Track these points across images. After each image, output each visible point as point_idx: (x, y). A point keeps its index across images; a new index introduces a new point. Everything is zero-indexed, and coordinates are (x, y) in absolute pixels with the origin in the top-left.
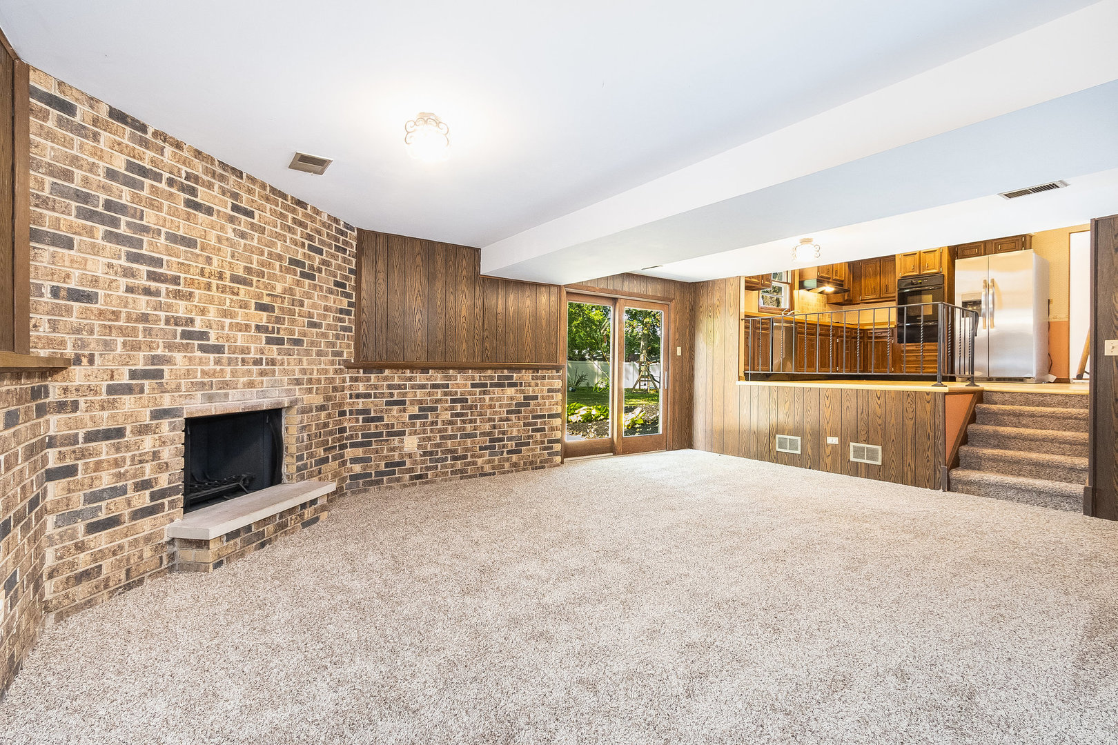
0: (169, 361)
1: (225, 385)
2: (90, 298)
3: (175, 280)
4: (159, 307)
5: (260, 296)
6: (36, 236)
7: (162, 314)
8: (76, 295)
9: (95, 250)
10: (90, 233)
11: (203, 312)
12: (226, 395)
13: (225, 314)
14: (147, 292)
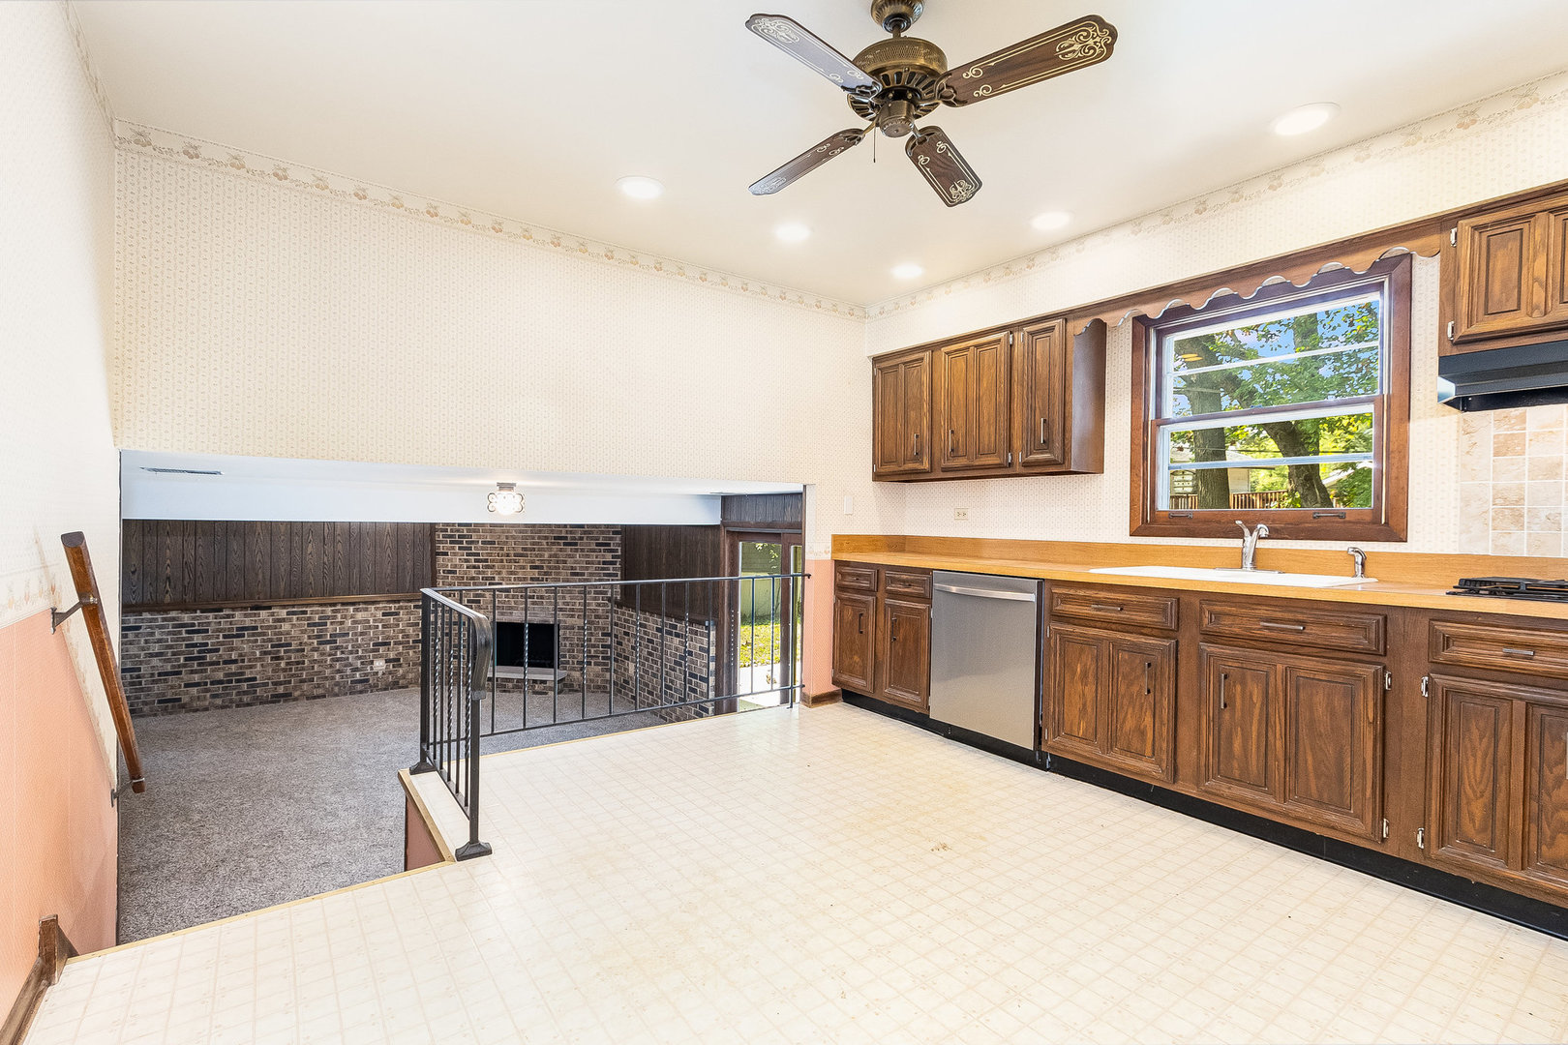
0: (483, 596)
1: (511, 608)
2: (454, 572)
3: (486, 561)
4: (479, 573)
5: (533, 562)
6: (439, 554)
7: (481, 576)
8: (450, 572)
9: (455, 554)
10: (453, 548)
11: (499, 573)
12: (511, 613)
13: (512, 573)
14: (474, 567)
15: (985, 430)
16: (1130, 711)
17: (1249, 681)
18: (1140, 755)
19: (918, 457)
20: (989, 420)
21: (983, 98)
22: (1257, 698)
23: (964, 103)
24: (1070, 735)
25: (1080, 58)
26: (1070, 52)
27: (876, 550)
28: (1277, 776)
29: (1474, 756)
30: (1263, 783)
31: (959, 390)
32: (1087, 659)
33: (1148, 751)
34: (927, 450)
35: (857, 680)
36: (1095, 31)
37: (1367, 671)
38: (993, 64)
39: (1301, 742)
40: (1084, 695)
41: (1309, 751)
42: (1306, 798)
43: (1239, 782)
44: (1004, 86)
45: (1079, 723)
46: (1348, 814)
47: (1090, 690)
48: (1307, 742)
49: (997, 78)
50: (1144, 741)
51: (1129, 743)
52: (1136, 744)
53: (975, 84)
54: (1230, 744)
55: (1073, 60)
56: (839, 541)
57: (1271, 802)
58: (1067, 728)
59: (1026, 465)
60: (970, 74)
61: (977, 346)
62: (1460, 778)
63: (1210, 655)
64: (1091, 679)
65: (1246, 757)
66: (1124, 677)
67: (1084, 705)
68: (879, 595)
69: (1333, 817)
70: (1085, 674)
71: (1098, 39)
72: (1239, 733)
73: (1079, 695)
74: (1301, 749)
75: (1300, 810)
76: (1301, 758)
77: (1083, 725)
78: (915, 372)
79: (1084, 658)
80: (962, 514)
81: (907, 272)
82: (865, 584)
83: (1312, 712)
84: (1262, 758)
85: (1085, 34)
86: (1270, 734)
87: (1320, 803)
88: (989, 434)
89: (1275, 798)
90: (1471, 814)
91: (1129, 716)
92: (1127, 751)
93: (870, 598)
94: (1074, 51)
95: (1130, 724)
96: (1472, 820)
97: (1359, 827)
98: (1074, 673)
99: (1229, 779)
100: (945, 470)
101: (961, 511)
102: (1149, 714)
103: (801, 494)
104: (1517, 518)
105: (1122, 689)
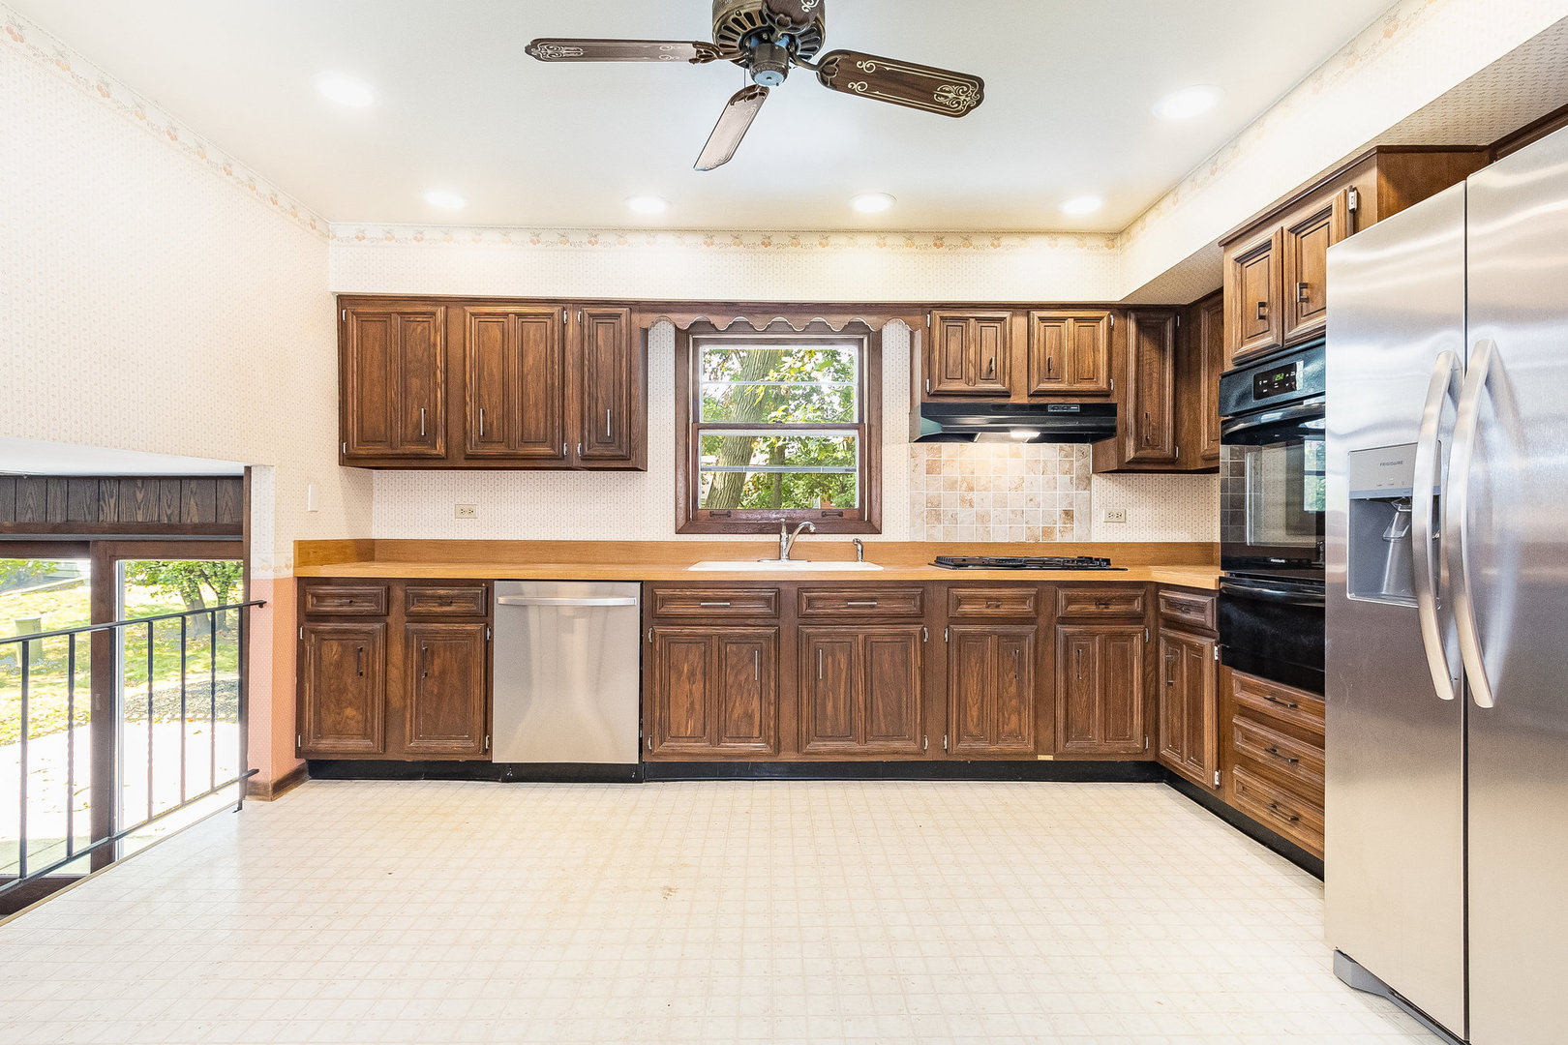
15: (531, 413)
16: (739, 698)
17: (838, 651)
18: (748, 738)
19: (429, 439)
20: (536, 404)
21: (852, 92)
22: (843, 666)
23: (834, 86)
24: (677, 738)
25: (945, 105)
26: (943, 96)
27: (345, 560)
28: (860, 725)
29: (973, 676)
30: (850, 734)
31: (494, 363)
32: (695, 656)
33: (756, 733)
34: (441, 431)
35: (351, 742)
36: (972, 92)
37: (915, 629)
38: (888, 69)
39: (874, 693)
40: (691, 693)
41: (879, 699)
42: (877, 738)
43: (832, 738)
44: (877, 93)
45: (687, 723)
46: (905, 739)
47: (698, 688)
48: (878, 692)
49: (877, 82)
50: (752, 724)
51: (738, 729)
52: (744, 729)
53: (859, 76)
54: (824, 708)
55: (941, 104)
56: (307, 551)
57: (855, 746)
58: (674, 732)
59: (585, 458)
60: (864, 66)
61: (519, 315)
62: (966, 695)
63: (808, 636)
64: (699, 676)
65: (837, 719)
66: (733, 668)
67: (692, 703)
68: (390, 620)
69: (897, 745)
70: (692, 673)
71: (968, 99)
72: (831, 698)
73: (686, 695)
74: (874, 698)
75: (874, 745)
76: (875, 708)
77: (691, 723)
78: (419, 329)
79: (691, 657)
80: (467, 512)
81: (444, 200)
82: (367, 607)
83: (881, 668)
84: (848, 712)
85: (965, 89)
86: (853, 691)
87: (887, 737)
88: (536, 420)
89: (858, 742)
90: (972, 716)
91: (737, 704)
92: (738, 738)
93: (377, 626)
94: (947, 97)
95: (738, 712)
96: (972, 720)
97: (912, 746)
98: (680, 673)
99: (824, 738)
100: (469, 458)
101: (466, 508)
102: (756, 697)
103: (240, 478)
104: (938, 517)
105: (731, 680)
